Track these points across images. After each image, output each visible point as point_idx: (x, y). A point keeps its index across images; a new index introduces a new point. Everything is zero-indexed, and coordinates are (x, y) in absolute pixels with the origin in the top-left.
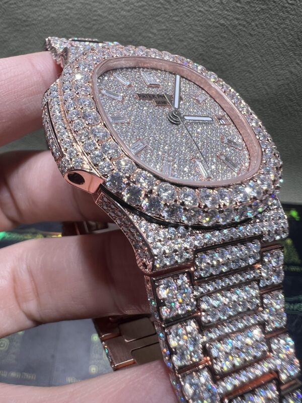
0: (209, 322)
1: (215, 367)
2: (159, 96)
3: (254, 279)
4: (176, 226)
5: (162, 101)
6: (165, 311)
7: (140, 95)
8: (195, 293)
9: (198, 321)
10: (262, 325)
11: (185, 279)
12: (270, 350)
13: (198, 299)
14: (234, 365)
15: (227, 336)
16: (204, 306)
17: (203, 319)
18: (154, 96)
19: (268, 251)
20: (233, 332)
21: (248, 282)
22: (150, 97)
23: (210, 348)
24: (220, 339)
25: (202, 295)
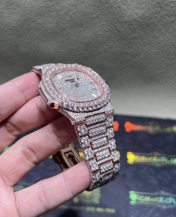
0: (92, 136)
1: (93, 147)
2: (72, 79)
3: (104, 125)
4: (80, 112)
5: (72, 81)
6: (80, 134)
7: (66, 80)
8: (87, 129)
9: (89, 136)
10: (107, 137)
11: (84, 125)
12: (108, 143)
13: (88, 131)
14: (98, 146)
15: (96, 139)
16: (90, 132)
17: (90, 135)
18: (70, 80)
19: (108, 117)
20: (98, 139)
21: (103, 126)
22: (69, 80)
23: (92, 143)
24: (95, 140)
25: (89, 129)
